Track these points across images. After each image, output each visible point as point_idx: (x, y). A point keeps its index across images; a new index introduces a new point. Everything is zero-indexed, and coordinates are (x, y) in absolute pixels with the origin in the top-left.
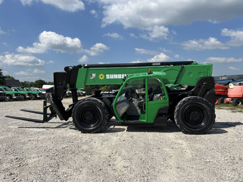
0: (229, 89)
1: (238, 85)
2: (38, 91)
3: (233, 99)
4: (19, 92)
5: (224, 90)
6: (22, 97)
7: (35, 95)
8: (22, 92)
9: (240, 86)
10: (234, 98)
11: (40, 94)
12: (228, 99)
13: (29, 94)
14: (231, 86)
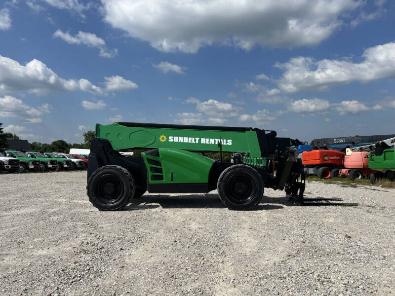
0: (345, 156)
1: (358, 151)
2: (64, 157)
3: (350, 170)
4: (38, 159)
5: (339, 158)
6: (42, 166)
7: (61, 164)
8: (42, 159)
9: (360, 153)
10: (352, 169)
11: (68, 162)
12: (344, 171)
13: (52, 162)
14: (349, 152)
